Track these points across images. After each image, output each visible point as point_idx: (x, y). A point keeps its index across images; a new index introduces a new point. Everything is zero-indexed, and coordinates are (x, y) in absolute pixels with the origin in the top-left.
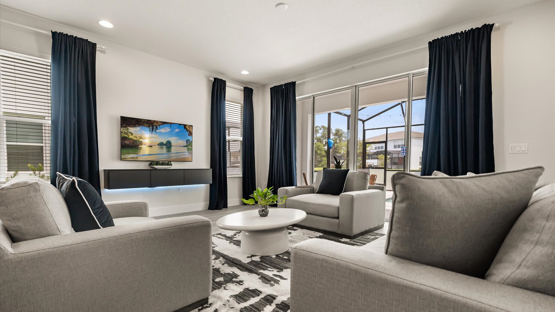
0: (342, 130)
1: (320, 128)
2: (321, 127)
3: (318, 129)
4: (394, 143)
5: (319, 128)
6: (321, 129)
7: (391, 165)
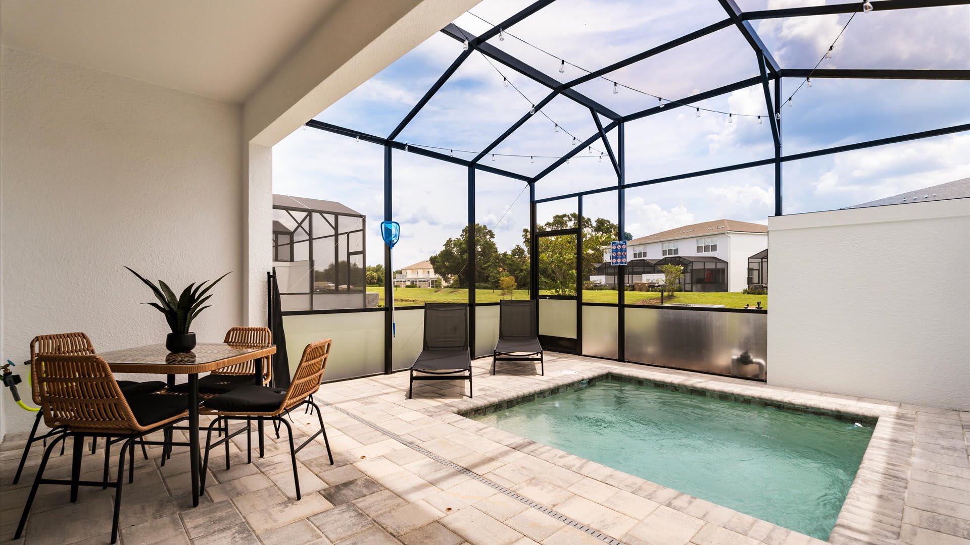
0: (609, 222)
1: (569, 218)
2: (570, 216)
3: (566, 221)
4: (698, 243)
5: (567, 219)
6: (570, 220)
7: (690, 285)
